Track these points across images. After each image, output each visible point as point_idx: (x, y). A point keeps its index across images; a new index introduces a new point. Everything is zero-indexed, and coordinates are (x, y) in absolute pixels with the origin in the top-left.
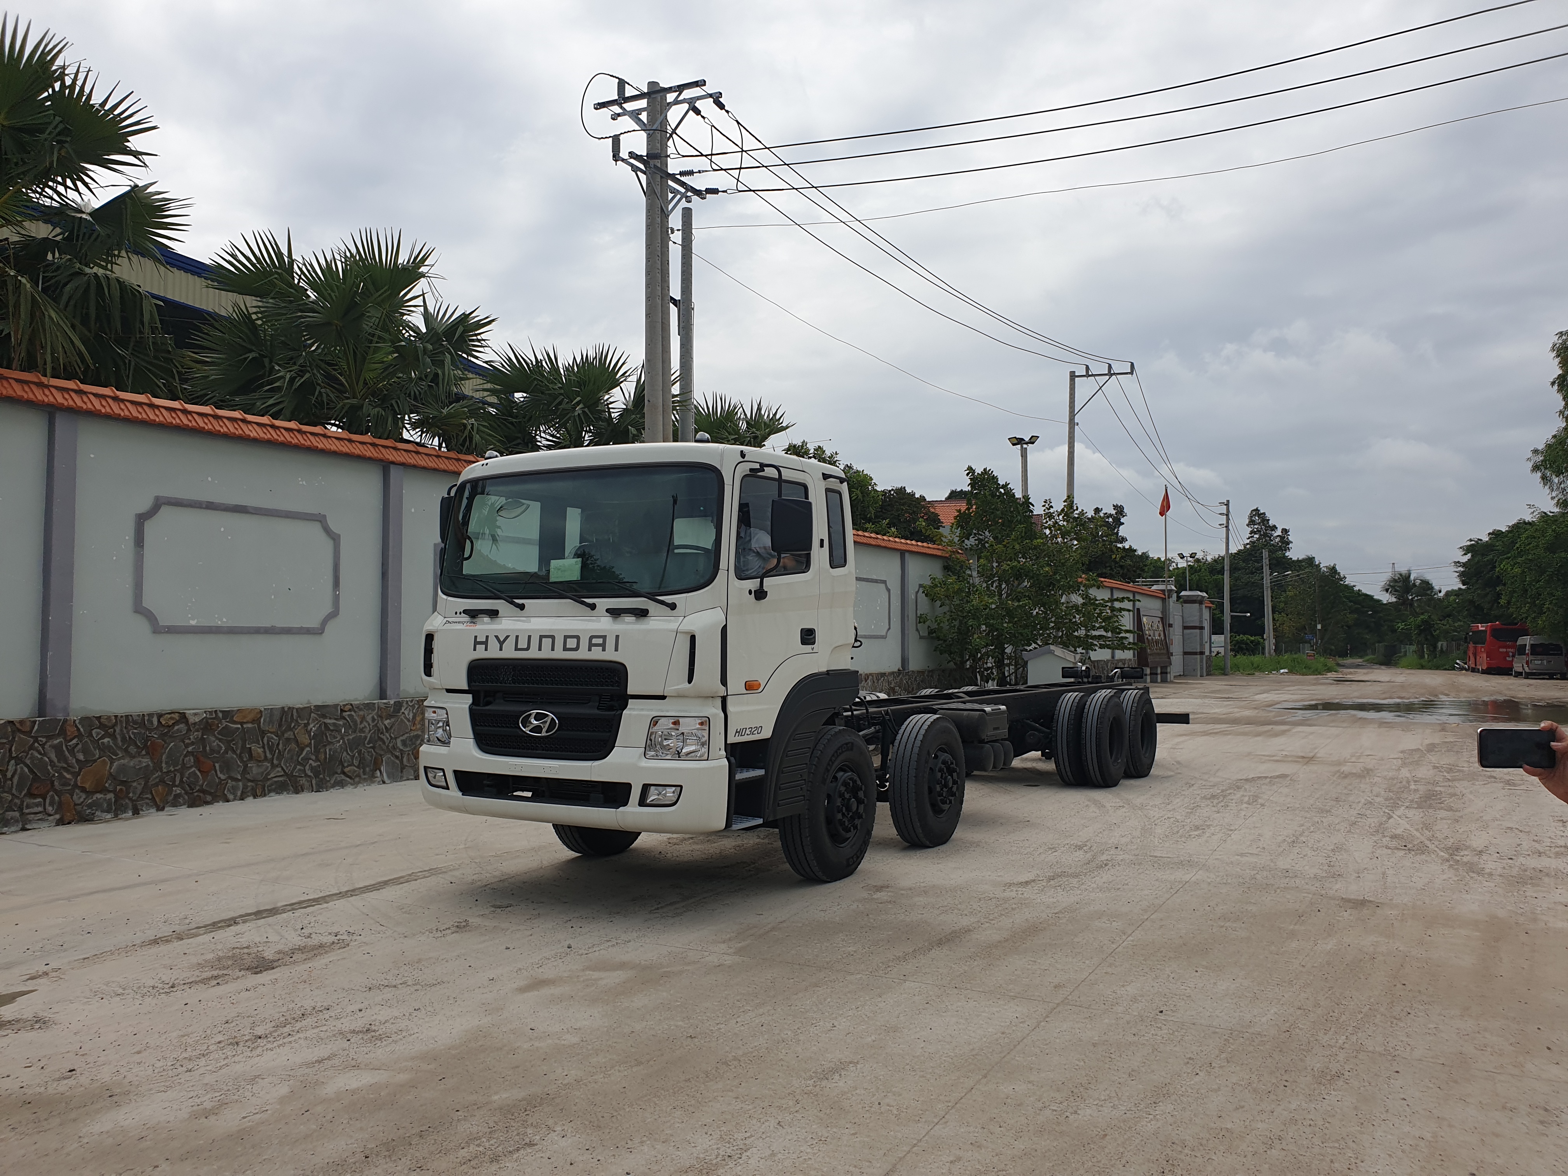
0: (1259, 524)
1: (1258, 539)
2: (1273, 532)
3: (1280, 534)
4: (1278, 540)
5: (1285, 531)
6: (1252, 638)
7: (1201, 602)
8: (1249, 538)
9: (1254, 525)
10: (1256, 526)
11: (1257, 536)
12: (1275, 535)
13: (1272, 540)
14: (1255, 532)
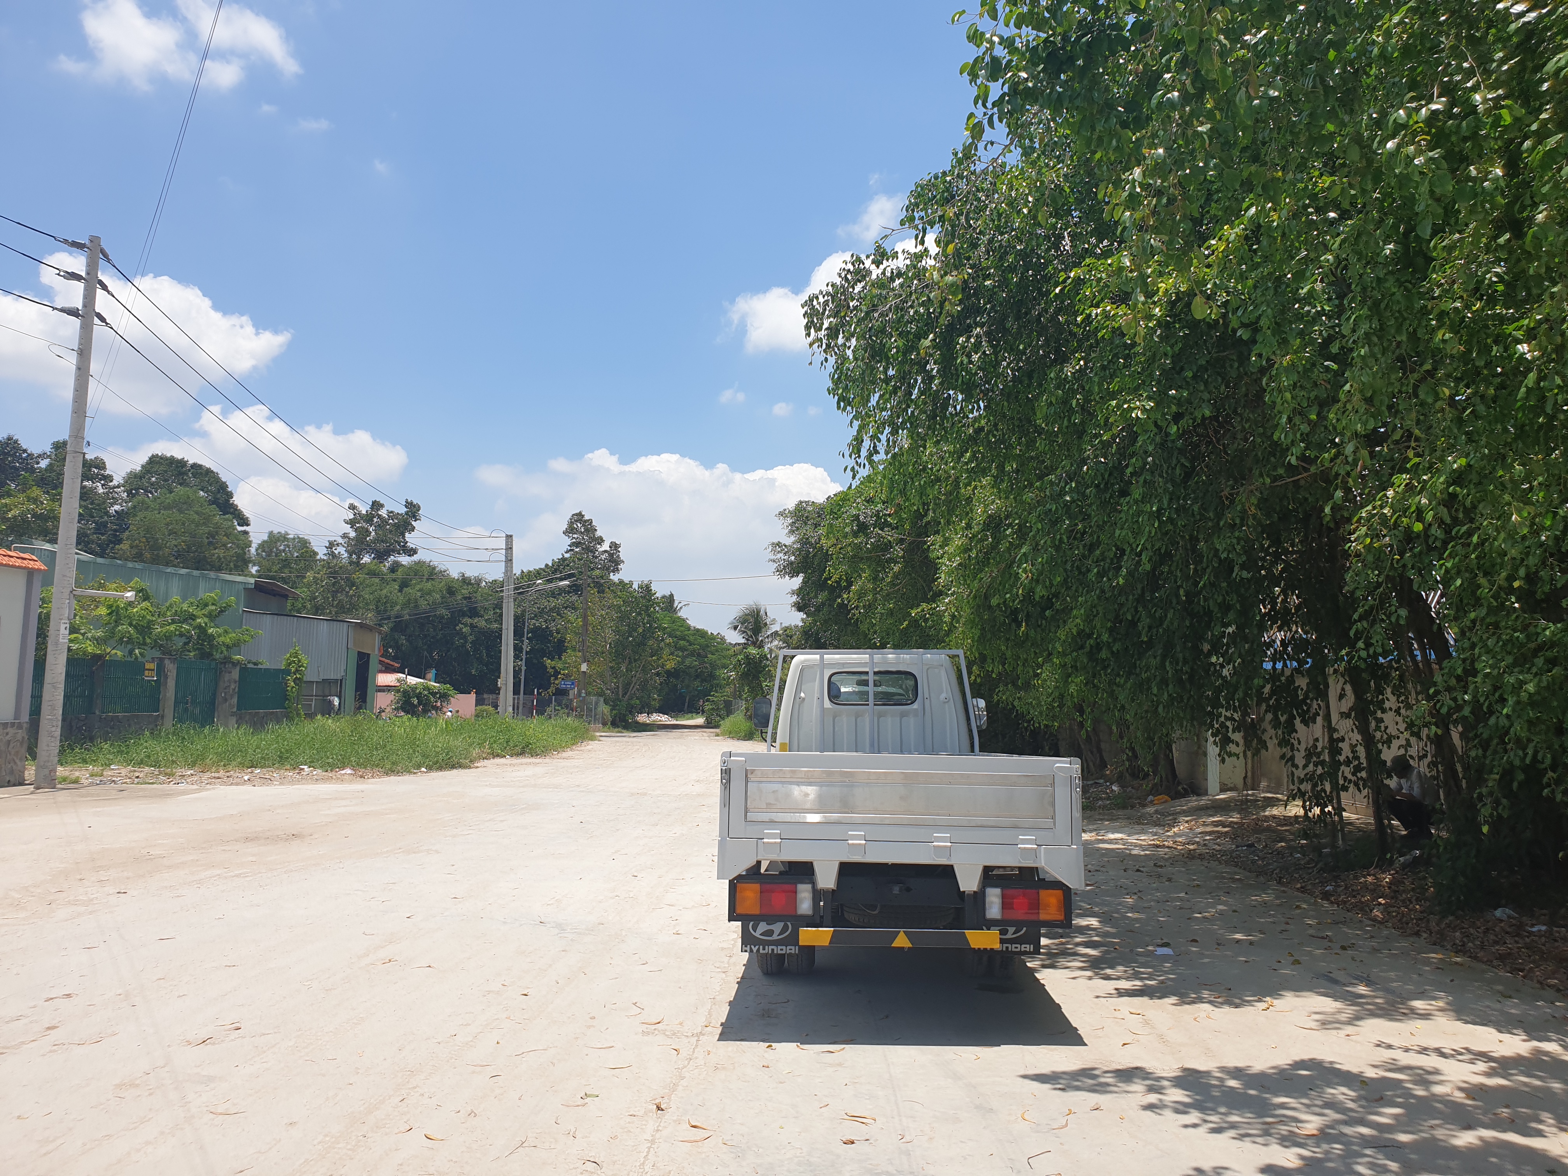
0: (582, 533)
1: (577, 554)
2: (599, 546)
3: (608, 549)
4: (604, 556)
5: (616, 547)
8: (564, 552)
9: (574, 534)
10: (576, 537)
11: (576, 550)
12: (602, 549)
13: (597, 557)
14: (577, 544)
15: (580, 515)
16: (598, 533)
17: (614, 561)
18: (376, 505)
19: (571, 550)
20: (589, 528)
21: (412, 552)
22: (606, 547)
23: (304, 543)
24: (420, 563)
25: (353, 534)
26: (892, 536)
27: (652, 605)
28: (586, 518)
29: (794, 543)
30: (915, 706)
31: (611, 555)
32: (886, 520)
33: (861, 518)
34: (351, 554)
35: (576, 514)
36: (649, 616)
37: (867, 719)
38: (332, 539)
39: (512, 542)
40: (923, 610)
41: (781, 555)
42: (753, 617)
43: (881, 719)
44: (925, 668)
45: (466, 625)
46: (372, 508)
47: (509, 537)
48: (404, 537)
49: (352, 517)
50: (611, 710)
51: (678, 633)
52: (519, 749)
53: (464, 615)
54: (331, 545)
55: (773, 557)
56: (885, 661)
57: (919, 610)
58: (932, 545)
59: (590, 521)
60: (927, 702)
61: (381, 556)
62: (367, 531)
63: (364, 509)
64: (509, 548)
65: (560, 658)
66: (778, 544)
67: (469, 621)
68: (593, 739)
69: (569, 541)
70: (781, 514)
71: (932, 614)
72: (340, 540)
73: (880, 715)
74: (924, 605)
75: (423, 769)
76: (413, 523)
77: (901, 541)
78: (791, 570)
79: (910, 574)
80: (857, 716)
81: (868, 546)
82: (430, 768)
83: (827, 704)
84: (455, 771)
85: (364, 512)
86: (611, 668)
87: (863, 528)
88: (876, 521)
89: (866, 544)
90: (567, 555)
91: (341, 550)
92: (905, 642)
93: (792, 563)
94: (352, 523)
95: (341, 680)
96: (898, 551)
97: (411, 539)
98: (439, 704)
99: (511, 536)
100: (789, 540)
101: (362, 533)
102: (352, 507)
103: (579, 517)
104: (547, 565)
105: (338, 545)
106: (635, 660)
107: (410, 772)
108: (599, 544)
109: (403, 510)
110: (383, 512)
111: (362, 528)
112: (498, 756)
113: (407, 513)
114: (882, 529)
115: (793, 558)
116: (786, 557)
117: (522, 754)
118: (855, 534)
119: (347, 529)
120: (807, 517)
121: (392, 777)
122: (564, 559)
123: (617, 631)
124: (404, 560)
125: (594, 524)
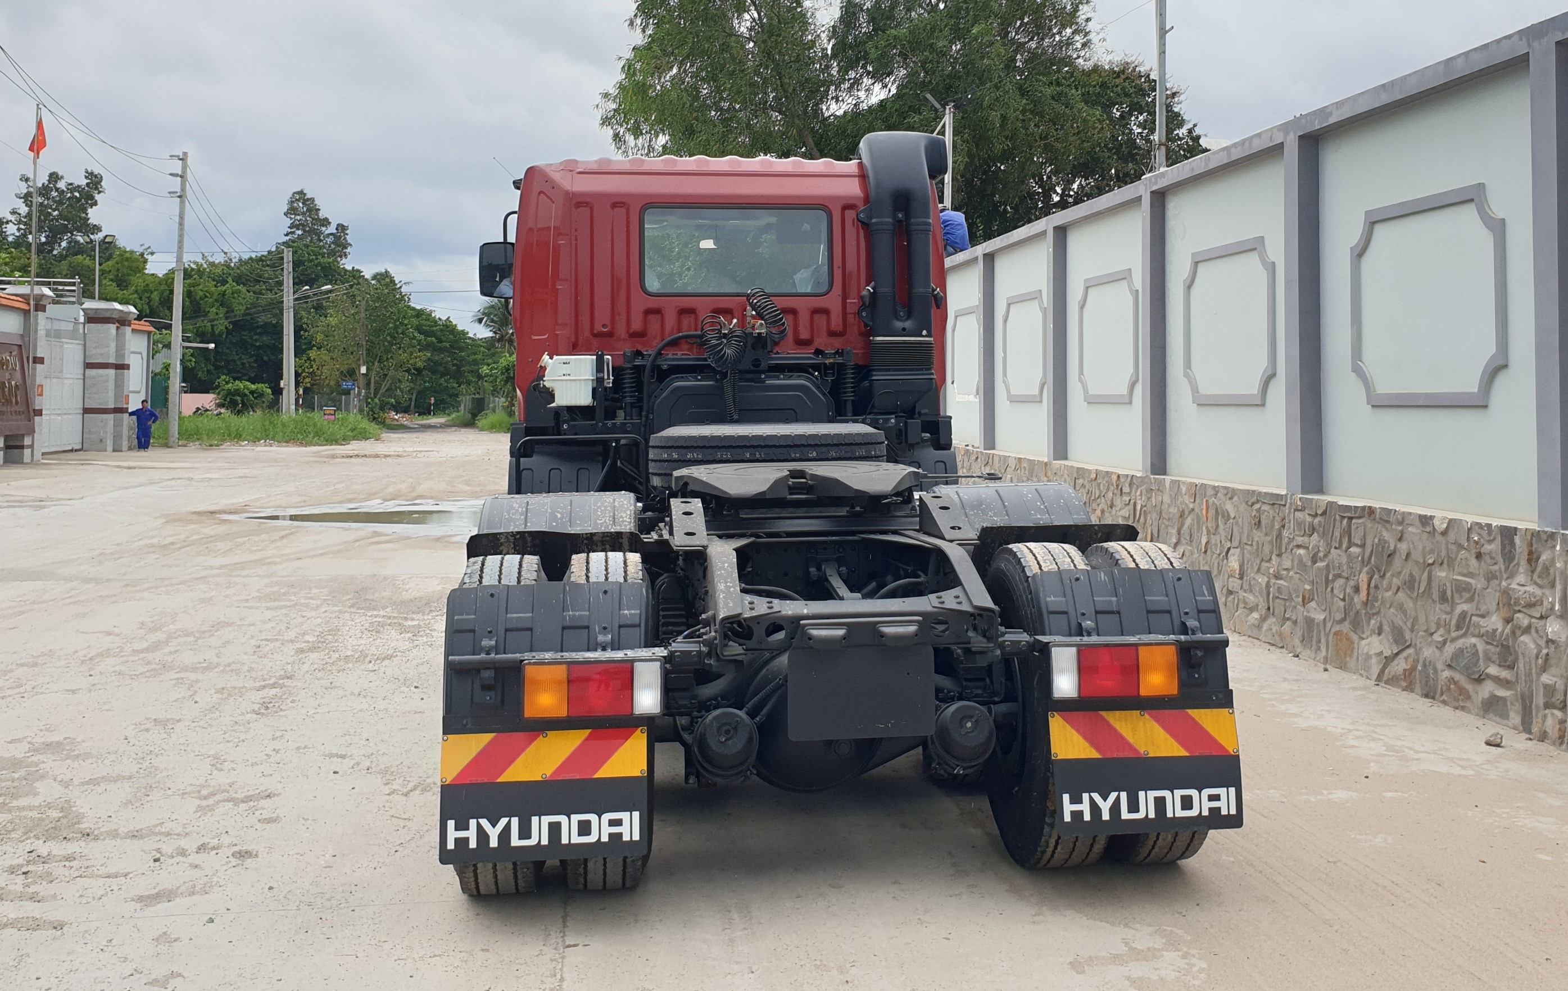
0: (304, 214)
1: (299, 237)
2: (324, 229)
3: (335, 231)
4: (329, 240)
5: (342, 228)
6: (253, 387)
7: (122, 321)
8: (287, 235)
9: (296, 215)
10: (298, 218)
11: (300, 232)
12: (327, 232)
13: (321, 240)
14: (299, 226)
15: (301, 193)
16: (322, 214)
17: (340, 242)
18: (54, 177)
19: (293, 233)
20: (313, 208)
21: (97, 229)
22: (331, 229)
25: (25, 210)
28: (308, 196)
31: (338, 238)
35: (298, 193)
46: (49, 180)
48: (86, 212)
49: (26, 190)
59: (313, 201)
63: (41, 181)
69: (289, 222)
72: (10, 217)
76: (96, 196)
85: (40, 185)
90: (287, 239)
91: (10, 228)
94: (27, 197)
97: (94, 215)
102: (27, 179)
105: (7, 223)
108: (324, 225)
109: (83, 181)
110: (62, 185)
111: (35, 202)
113: (88, 185)
119: (19, 204)
122: (284, 243)
124: (86, 238)
125: (316, 202)
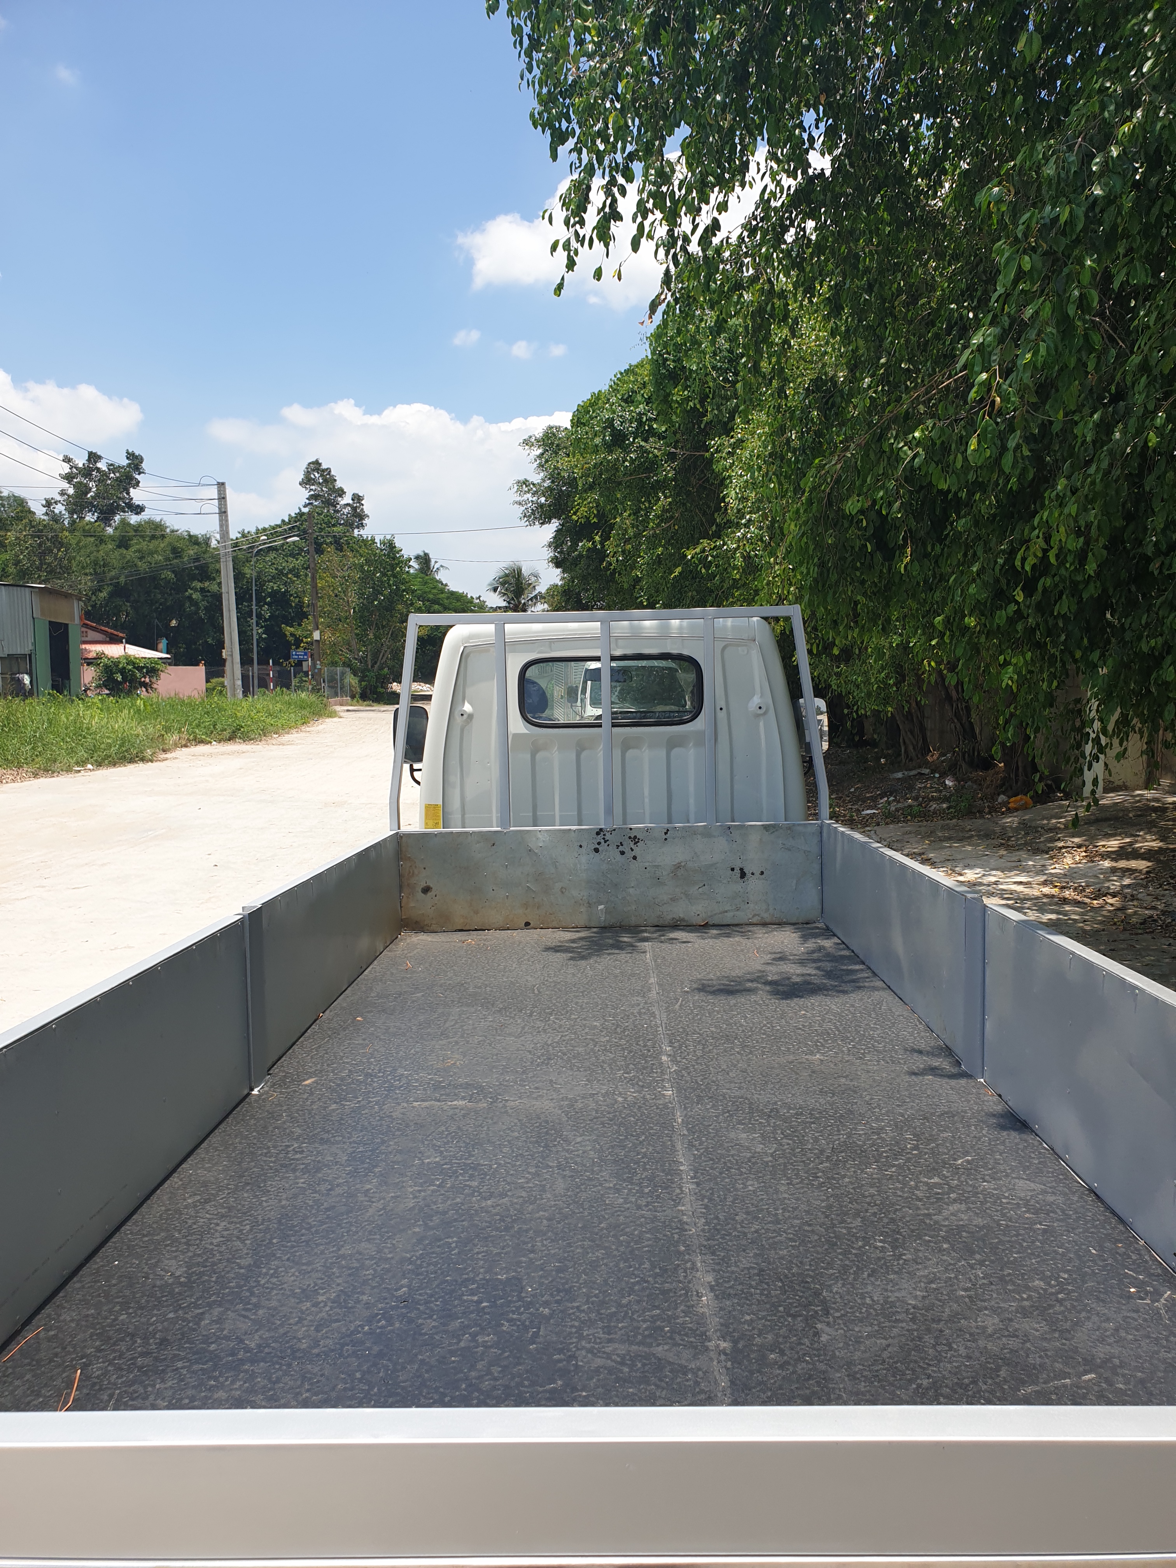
0: (320, 484)
1: (318, 508)
2: (340, 499)
3: (351, 502)
4: (347, 510)
5: (358, 499)
8: (305, 506)
9: (313, 485)
10: (315, 488)
11: (316, 503)
12: (343, 503)
13: (338, 511)
14: (315, 497)
15: (317, 463)
16: (338, 484)
17: (358, 516)
18: (93, 457)
19: (311, 504)
20: (328, 478)
21: (139, 509)
22: (347, 499)
23: (20, 503)
24: (150, 523)
25: (71, 491)
26: (659, 450)
27: (397, 564)
28: (324, 466)
29: (544, 481)
30: (699, 724)
31: (354, 509)
32: (651, 427)
33: (617, 423)
34: (71, 513)
35: (313, 463)
36: (395, 576)
37: (600, 753)
38: (49, 496)
39: (225, 491)
40: (703, 551)
41: (529, 496)
42: (514, 577)
43: (630, 753)
44: (719, 645)
45: (195, 590)
46: (89, 460)
47: (221, 485)
48: (128, 493)
49: (67, 470)
50: (360, 681)
51: (431, 596)
52: (227, 734)
53: (193, 578)
54: (49, 503)
55: (519, 499)
56: (636, 636)
57: (698, 550)
58: (717, 451)
59: (328, 470)
60: (721, 715)
61: (106, 515)
62: (86, 485)
63: (81, 461)
64: (222, 498)
65: (300, 625)
66: (525, 482)
67: (199, 585)
68: (333, 715)
69: (307, 494)
70: (527, 442)
71: (717, 556)
72: (58, 498)
73: (626, 746)
74: (705, 542)
75: (90, 766)
76: (137, 476)
77: (672, 457)
78: (541, 515)
79: (684, 504)
80: (580, 748)
81: (627, 464)
82: (99, 764)
83: (517, 725)
84: (131, 767)
85: (81, 465)
86: (357, 635)
87: (618, 439)
88: (637, 429)
89: (624, 461)
90: (306, 510)
91: (59, 509)
92: (679, 600)
93: (541, 506)
94: (69, 478)
95: (30, 656)
96: (668, 471)
97: (137, 495)
98: (147, 680)
99: (223, 484)
100: (536, 477)
101: (81, 490)
102: (67, 460)
103: (316, 465)
104: (283, 521)
105: (56, 503)
106: (383, 627)
107: (69, 770)
108: (341, 496)
109: (124, 462)
110: (102, 465)
111: (80, 483)
112: (202, 742)
113: (129, 465)
114: (646, 440)
115: (543, 500)
116: (535, 499)
117: (231, 738)
118: (609, 448)
119: (65, 485)
120: (558, 445)
121: (42, 780)
122: (301, 514)
123: (361, 595)
124: (134, 519)
125: (333, 473)
